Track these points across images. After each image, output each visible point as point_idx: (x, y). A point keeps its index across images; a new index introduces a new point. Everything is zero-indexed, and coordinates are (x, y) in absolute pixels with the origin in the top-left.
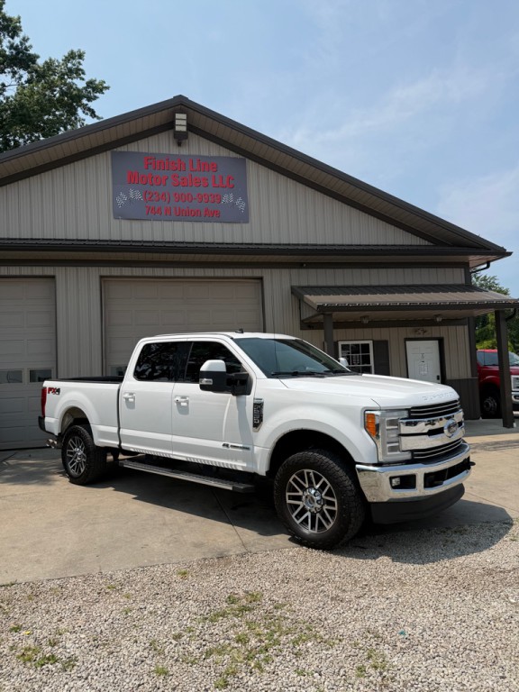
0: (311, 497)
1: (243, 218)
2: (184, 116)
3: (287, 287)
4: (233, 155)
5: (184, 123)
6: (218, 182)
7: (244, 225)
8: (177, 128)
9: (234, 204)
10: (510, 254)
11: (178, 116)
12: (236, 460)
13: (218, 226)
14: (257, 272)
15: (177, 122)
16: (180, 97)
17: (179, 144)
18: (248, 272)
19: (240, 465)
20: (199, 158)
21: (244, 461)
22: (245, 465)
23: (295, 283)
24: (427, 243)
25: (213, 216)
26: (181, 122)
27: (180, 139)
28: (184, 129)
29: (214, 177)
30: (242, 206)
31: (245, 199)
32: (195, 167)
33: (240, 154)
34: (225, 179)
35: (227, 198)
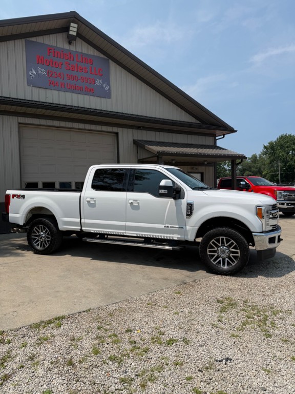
0: (223, 251)
1: (107, 95)
2: (76, 26)
3: (131, 140)
4: (102, 56)
5: (76, 30)
6: (93, 72)
7: (108, 100)
8: (71, 33)
9: (102, 86)
10: (236, 131)
11: (72, 24)
12: (173, 234)
13: (92, 98)
14: (115, 129)
15: (71, 29)
16: (74, 12)
17: (70, 43)
18: (110, 129)
19: (176, 237)
20: (82, 55)
21: (179, 234)
22: (179, 236)
23: (136, 138)
24: (198, 122)
25: (90, 91)
26: (73, 29)
27: (71, 40)
28: (75, 34)
29: (91, 67)
30: (107, 88)
31: (109, 84)
32: (80, 59)
33: (106, 56)
34: (97, 70)
35: (99, 82)
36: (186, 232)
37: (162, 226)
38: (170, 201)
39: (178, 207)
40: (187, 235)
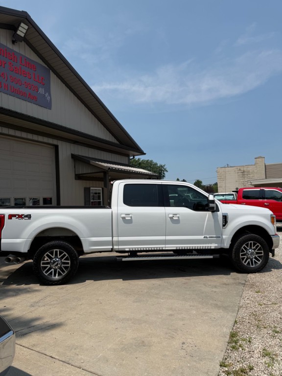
1: (48, 105)
2: (26, 27)
3: (69, 154)
5: (25, 31)
6: (36, 79)
7: (49, 110)
8: (19, 32)
9: (45, 96)
10: (145, 154)
11: (22, 25)
12: (211, 244)
13: (35, 106)
14: (55, 142)
15: (20, 28)
16: (26, 13)
17: (14, 42)
18: (50, 141)
19: (213, 246)
20: (26, 59)
21: (216, 244)
22: (217, 245)
23: (73, 153)
25: (33, 99)
26: (22, 30)
27: (15, 40)
28: (23, 35)
29: (34, 74)
30: (48, 98)
31: (50, 95)
32: (23, 62)
33: (47, 66)
34: (40, 78)
35: (41, 91)
36: (222, 241)
37: (202, 237)
38: (208, 214)
39: (215, 219)
40: (224, 244)
